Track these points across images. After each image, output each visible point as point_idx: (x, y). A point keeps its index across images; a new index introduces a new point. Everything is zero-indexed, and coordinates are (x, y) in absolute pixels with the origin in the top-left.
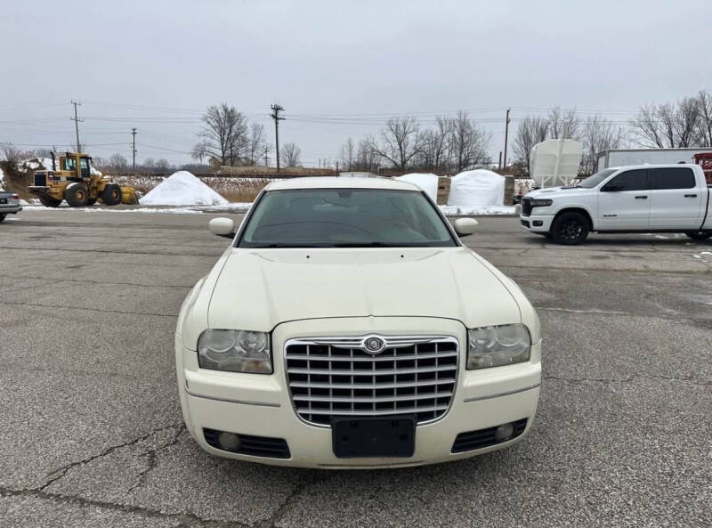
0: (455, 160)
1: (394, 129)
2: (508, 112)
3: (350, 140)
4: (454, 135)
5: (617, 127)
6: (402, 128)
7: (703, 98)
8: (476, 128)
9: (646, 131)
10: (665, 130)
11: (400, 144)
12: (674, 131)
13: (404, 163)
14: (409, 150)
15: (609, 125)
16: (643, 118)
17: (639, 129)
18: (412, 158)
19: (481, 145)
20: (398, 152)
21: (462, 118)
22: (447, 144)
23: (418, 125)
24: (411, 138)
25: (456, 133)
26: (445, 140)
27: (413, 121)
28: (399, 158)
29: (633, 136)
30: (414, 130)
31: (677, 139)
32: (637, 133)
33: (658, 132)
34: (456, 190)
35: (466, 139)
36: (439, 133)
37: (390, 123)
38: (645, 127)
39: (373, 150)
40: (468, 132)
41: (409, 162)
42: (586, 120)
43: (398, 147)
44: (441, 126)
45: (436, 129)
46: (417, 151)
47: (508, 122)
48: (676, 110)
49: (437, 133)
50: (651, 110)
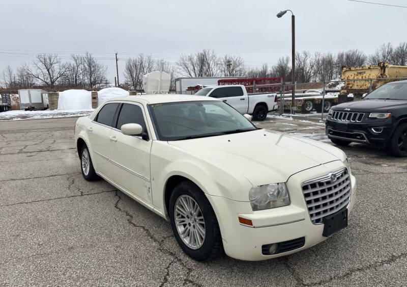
0: (87, 81)
1: (43, 60)
2: (116, 54)
3: (9, 67)
4: (84, 66)
5: (172, 65)
6: (48, 61)
7: (205, 53)
8: (98, 63)
9: (184, 69)
10: (192, 67)
11: (48, 70)
12: (196, 68)
13: (53, 83)
14: (56, 75)
15: (168, 64)
16: (182, 62)
17: (181, 67)
18: (58, 79)
19: (102, 72)
20: (48, 76)
21: (89, 56)
22: (81, 72)
23: (60, 59)
24: (56, 67)
25: (86, 65)
26: (79, 69)
27: (56, 57)
28: (49, 79)
29: (178, 70)
30: (57, 62)
31: (198, 72)
32: (180, 69)
33: (189, 69)
34: (102, 99)
35: (92, 69)
36: (75, 65)
37: (39, 57)
38: (183, 66)
39: (28, 74)
40: (94, 65)
41: (56, 82)
42: (156, 61)
43: (47, 72)
44: (76, 60)
45: (73, 62)
46: (61, 75)
47: (117, 61)
48: (195, 59)
49: (74, 65)
50: (185, 57)
